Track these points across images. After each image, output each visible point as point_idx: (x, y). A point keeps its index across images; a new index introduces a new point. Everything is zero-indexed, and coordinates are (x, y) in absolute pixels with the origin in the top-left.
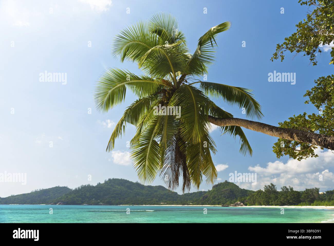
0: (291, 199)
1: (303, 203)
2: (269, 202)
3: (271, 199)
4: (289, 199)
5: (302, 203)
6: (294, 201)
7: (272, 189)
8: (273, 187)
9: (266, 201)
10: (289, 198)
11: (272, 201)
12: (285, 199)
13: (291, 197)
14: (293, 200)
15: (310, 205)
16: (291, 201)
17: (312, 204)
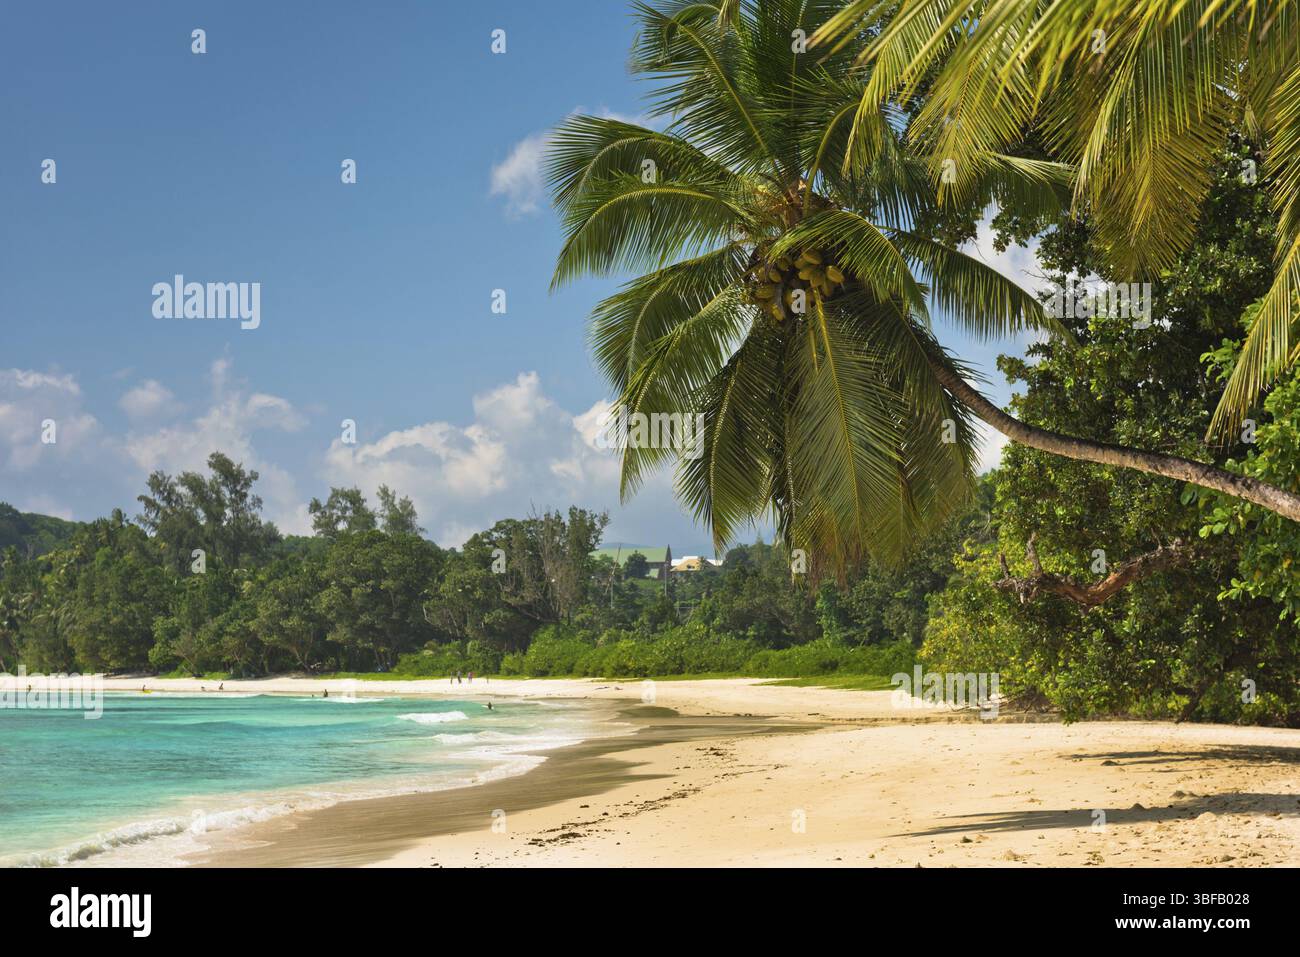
0: (340, 616)
1: (439, 653)
2: (150, 642)
3: (168, 614)
4: (330, 608)
5: (428, 653)
6: (368, 629)
7: (215, 517)
8: (226, 493)
9: (120, 632)
10: (325, 600)
11: (173, 634)
12: (287, 615)
13: (347, 590)
14: (364, 618)
15: (492, 669)
16: (340, 634)
17: (508, 660)
